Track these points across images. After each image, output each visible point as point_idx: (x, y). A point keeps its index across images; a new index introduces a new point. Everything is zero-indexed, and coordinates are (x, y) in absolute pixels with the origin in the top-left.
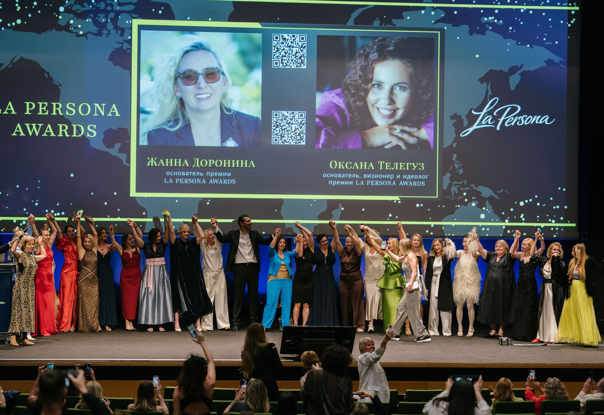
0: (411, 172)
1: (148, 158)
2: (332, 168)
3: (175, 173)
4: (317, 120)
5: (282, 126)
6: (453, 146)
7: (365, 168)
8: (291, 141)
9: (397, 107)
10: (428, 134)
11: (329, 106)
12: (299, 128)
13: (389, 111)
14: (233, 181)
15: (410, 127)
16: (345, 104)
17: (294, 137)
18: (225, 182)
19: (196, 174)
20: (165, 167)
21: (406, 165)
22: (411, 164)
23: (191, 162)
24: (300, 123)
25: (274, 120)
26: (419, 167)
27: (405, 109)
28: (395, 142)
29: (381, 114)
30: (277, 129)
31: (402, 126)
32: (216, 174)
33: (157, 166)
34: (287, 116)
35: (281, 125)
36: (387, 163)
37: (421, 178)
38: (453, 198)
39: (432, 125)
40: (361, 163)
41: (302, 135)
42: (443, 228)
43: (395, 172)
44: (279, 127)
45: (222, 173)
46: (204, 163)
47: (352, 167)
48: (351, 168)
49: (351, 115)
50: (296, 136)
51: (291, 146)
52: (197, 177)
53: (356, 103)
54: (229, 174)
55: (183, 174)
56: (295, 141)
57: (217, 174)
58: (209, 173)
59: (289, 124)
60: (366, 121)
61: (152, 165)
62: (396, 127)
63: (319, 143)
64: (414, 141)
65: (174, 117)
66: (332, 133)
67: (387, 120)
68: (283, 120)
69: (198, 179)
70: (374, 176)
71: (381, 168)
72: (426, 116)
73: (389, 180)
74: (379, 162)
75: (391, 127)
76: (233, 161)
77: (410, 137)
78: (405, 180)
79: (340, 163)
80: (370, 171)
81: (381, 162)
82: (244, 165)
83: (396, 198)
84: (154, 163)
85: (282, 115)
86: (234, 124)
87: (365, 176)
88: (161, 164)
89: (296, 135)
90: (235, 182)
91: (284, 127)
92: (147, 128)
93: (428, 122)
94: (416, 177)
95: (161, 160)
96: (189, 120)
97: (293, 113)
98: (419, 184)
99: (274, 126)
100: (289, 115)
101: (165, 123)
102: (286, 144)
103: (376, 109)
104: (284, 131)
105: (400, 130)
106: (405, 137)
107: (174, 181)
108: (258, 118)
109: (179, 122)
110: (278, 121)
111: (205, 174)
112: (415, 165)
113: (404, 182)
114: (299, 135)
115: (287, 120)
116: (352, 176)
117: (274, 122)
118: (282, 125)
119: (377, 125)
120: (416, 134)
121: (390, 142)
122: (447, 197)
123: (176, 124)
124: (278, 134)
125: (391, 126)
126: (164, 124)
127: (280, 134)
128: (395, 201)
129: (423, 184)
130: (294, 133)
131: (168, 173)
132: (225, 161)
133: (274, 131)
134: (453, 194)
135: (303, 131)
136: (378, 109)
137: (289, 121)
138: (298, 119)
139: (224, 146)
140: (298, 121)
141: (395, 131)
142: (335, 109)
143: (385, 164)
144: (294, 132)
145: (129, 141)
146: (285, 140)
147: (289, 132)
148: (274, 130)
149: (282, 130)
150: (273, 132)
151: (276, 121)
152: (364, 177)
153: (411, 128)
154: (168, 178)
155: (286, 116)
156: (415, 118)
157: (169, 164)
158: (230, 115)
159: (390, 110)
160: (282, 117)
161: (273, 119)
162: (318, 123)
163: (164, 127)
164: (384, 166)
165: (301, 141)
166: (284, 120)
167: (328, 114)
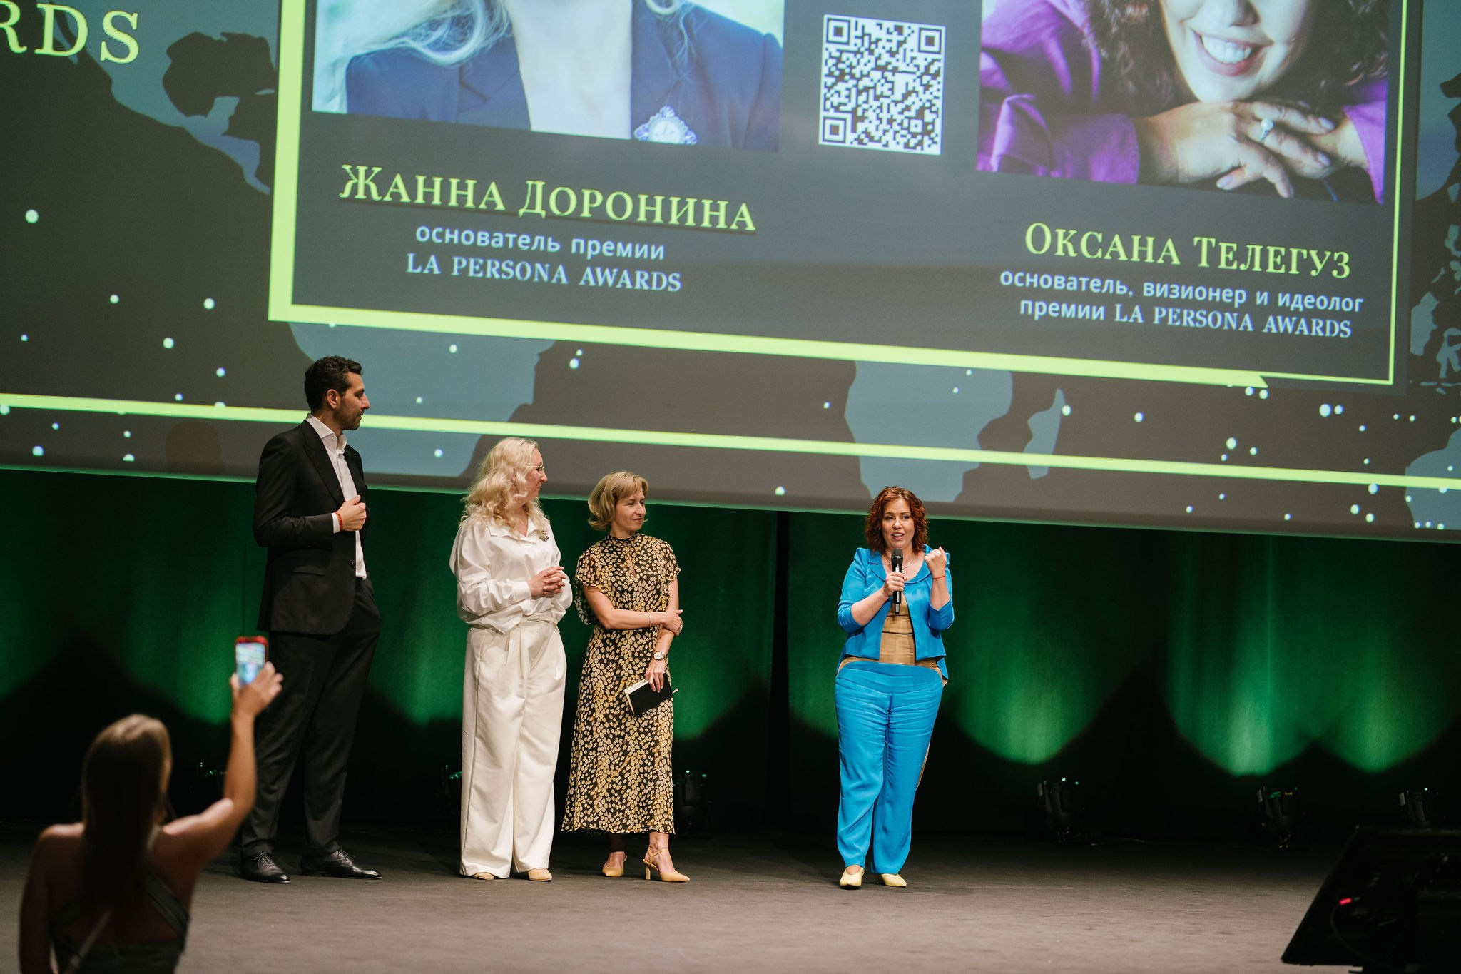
0: (1302, 284)
1: (347, 167)
2: (1035, 252)
3: (452, 233)
4: (986, 63)
5: (858, 75)
6: (1448, 197)
7: (1150, 259)
8: (889, 136)
9: (1265, 37)
10: (1367, 144)
11: (1029, 14)
12: (920, 89)
13: (1237, 48)
14: (672, 282)
15: (1305, 113)
16: (1084, 10)
17: (901, 124)
18: (641, 283)
19: (531, 244)
20: (412, 205)
21: (1289, 254)
22: (1305, 252)
23: (515, 195)
24: (922, 70)
25: (828, 50)
26: (1331, 265)
27: (1291, 47)
28: (1254, 167)
29: (1207, 58)
30: (841, 87)
31: (1280, 110)
32: (607, 248)
33: (382, 203)
34: (878, 40)
35: (854, 71)
36: (1224, 246)
37: (1337, 308)
38: (1444, 388)
39: (1379, 111)
40: (1136, 239)
41: (928, 117)
42: (1408, 499)
43: (1252, 282)
44: (847, 78)
45: (629, 246)
46: (563, 201)
47: (1104, 254)
48: (1099, 254)
49: (1104, 54)
50: (909, 119)
51: (886, 158)
52: (534, 257)
53: (1123, 11)
54: (658, 253)
55: (482, 239)
56: (903, 136)
57: (612, 247)
58: (582, 242)
59: (883, 69)
60: (1158, 82)
61: (361, 195)
62: (1258, 109)
63: (990, 154)
64: (1319, 166)
65: (453, 7)
66: (1035, 114)
67: (1230, 81)
68: (862, 54)
69: (538, 266)
70: (1180, 291)
71: (1204, 263)
72: (1361, 76)
73: (1228, 307)
74: (1196, 239)
75: (1240, 110)
76: (675, 200)
77: (1306, 152)
78: (1285, 312)
79: (1061, 232)
80: (1163, 273)
81: (1205, 241)
82: (714, 220)
83: (1250, 380)
84: (367, 188)
85: (859, 33)
86: (682, 55)
87: (1148, 289)
88: (396, 196)
89: (907, 114)
90: (678, 285)
91: (865, 82)
92: (345, 46)
93: (1368, 101)
94: (1322, 303)
95: (398, 179)
96: (510, 26)
97: (899, 30)
98: (1332, 331)
99: (830, 74)
100: (882, 34)
101: (418, 30)
102: (871, 146)
103: (1191, 39)
104: (863, 98)
105: (1271, 125)
106: (1290, 149)
107: (445, 265)
108: (769, 38)
109: (471, 28)
110: (844, 56)
111: (566, 246)
112: (1321, 257)
113: (1279, 318)
114: (920, 115)
115: (877, 52)
116: (1102, 287)
117: (831, 57)
118: (857, 72)
119: (1195, 100)
120: (1325, 142)
121: (1236, 164)
122: (1424, 384)
123: (460, 38)
124: (842, 108)
125: (1241, 106)
126: (414, 32)
127: (849, 107)
128: (1249, 392)
129: (1343, 329)
130: (901, 106)
131: (423, 234)
132: (643, 198)
133: (828, 95)
134: (1442, 375)
135: (934, 101)
136: (1199, 37)
137: (886, 58)
138: (915, 54)
139: (640, 138)
140: (915, 62)
141: (1256, 125)
142: (1048, 26)
143: (1218, 248)
144: (902, 102)
145: (272, 91)
146: (867, 133)
147: (882, 100)
148: (829, 88)
149: (859, 93)
150: (826, 99)
151: (837, 54)
152: (1145, 294)
153: (1310, 118)
154: (423, 252)
155: (873, 39)
156: (1323, 83)
157: (429, 196)
158: (666, 16)
159: (1241, 45)
160: (859, 41)
161: (825, 45)
162: (988, 75)
163: (413, 44)
164: (1214, 254)
165: (926, 138)
166: (866, 53)
167: (1025, 43)
